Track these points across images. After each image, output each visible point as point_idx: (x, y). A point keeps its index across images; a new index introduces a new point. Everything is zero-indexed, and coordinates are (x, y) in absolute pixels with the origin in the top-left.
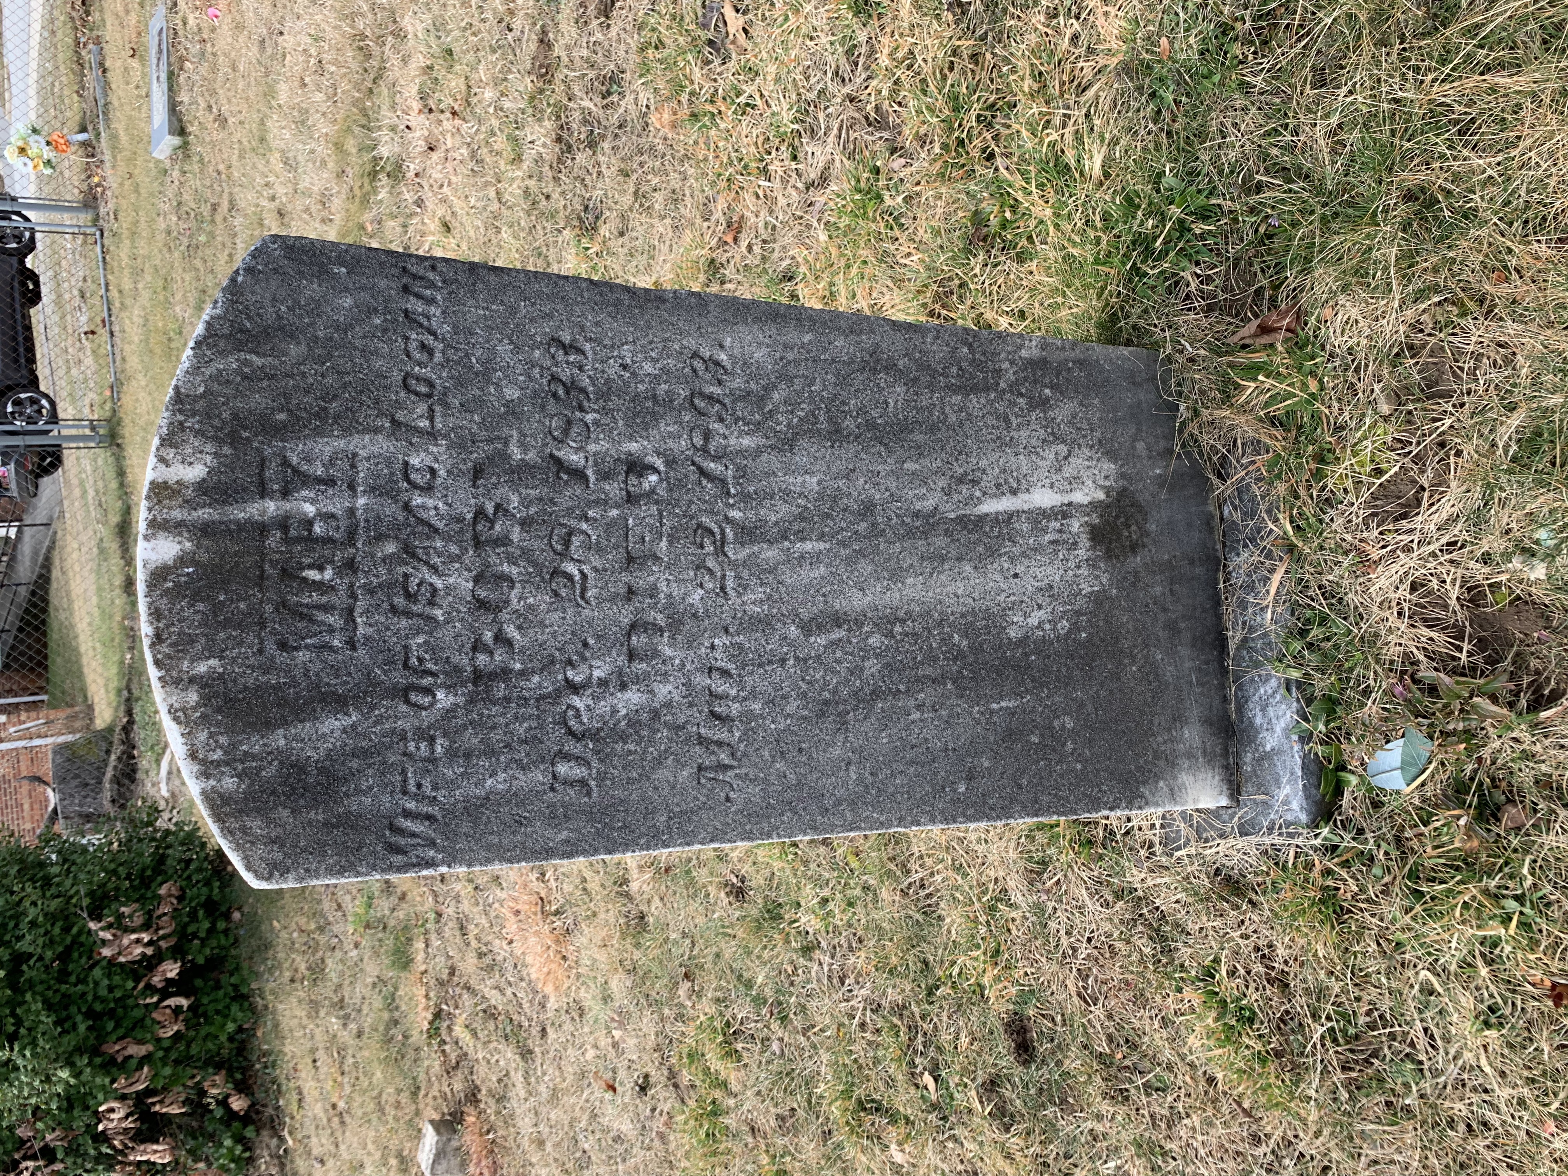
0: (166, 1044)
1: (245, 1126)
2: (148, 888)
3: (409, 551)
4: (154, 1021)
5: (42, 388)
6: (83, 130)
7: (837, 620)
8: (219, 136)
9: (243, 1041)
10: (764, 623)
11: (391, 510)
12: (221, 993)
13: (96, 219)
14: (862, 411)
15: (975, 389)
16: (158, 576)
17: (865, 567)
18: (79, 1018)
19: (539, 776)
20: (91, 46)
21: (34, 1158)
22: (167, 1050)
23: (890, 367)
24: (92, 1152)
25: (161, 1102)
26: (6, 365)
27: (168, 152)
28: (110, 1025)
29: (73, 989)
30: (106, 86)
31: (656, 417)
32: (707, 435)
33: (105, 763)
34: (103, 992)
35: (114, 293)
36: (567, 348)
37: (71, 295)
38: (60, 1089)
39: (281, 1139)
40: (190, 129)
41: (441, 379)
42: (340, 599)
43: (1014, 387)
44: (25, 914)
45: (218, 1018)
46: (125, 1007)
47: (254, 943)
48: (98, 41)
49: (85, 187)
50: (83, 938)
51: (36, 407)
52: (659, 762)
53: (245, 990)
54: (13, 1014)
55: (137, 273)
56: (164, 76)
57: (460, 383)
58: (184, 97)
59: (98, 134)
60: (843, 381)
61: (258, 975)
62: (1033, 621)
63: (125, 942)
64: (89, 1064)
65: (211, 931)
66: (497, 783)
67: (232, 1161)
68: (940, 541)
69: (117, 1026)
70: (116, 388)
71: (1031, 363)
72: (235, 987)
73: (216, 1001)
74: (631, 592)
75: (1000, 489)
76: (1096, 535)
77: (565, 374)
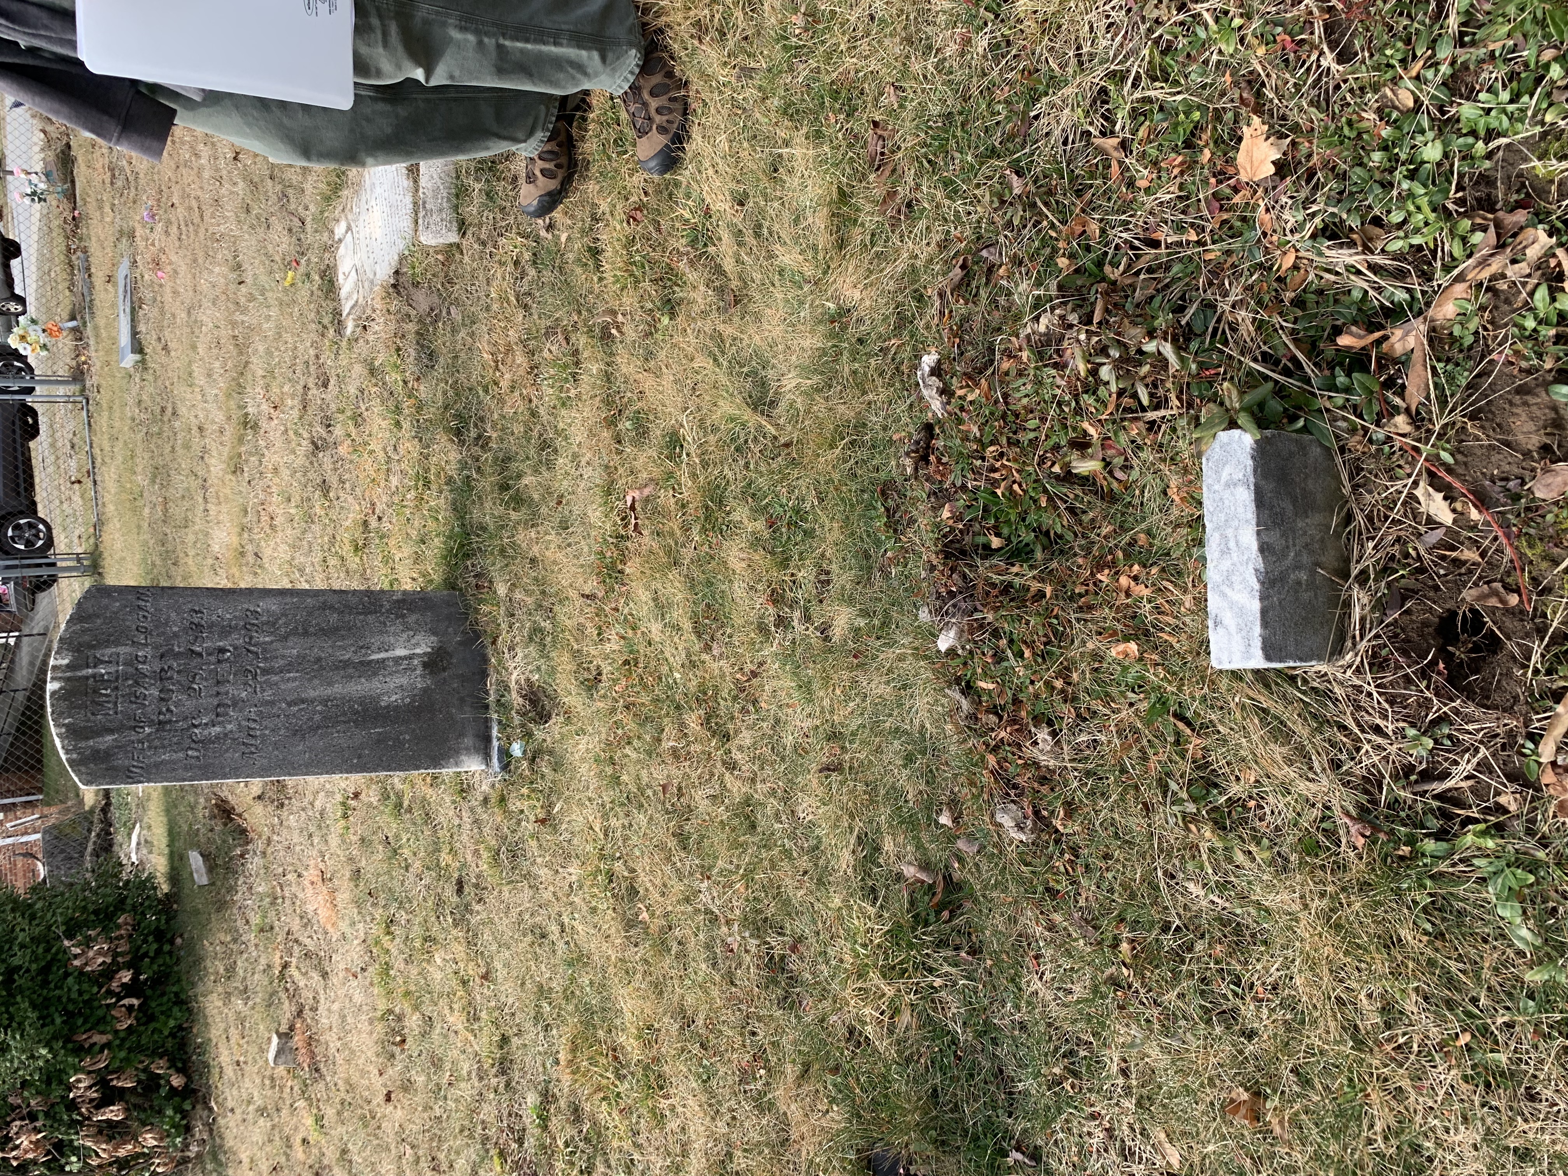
0: (122, 1035)
1: (184, 1099)
2: (111, 920)
3: (137, 683)
4: (113, 1017)
5: (41, 514)
6: (73, 318)
7: (303, 701)
8: (164, 360)
9: (183, 1038)
10: (272, 703)
11: (131, 670)
12: (165, 999)
13: (83, 390)
14: (318, 624)
15: (370, 613)
16: (53, 694)
17: (316, 682)
18: (56, 1015)
19: (181, 755)
20: (79, 253)
21: (22, 1119)
22: (123, 1040)
23: (331, 607)
24: (65, 1117)
25: (118, 1078)
26: (6, 494)
27: (131, 364)
28: (80, 1021)
29: (51, 994)
30: (91, 287)
31: (230, 633)
32: (251, 638)
33: (87, 839)
34: (75, 995)
35: (97, 451)
36: (196, 612)
37: (63, 444)
38: (41, 1063)
39: (211, 1109)
40: (147, 350)
41: (150, 626)
42: (113, 699)
43: (389, 611)
44: (16, 938)
45: (163, 1017)
46: (91, 1008)
47: (190, 959)
48: (85, 251)
49: (74, 363)
50: (60, 956)
51: (34, 531)
52: (227, 751)
53: (183, 996)
54: (7, 1012)
55: (114, 439)
56: (128, 310)
57: (157, 627)
58: (142, 328)
59: (85, 323)
60: (310, 614)
61: (193, 985)
62: (393, 698)
63: (91, 954)
64: (63, 1047)
65: (158, 952)
66: (166, 757)
67: (173, 1126)
68: (351, 671)
69: (84, 1023)
70: (99, 525)
71: (398, 601)
72: (176, 994)
73: (161, 1005)
74: (218, 693)
75: (380, 650)
76: (425, 665)
77: (196, 621)
